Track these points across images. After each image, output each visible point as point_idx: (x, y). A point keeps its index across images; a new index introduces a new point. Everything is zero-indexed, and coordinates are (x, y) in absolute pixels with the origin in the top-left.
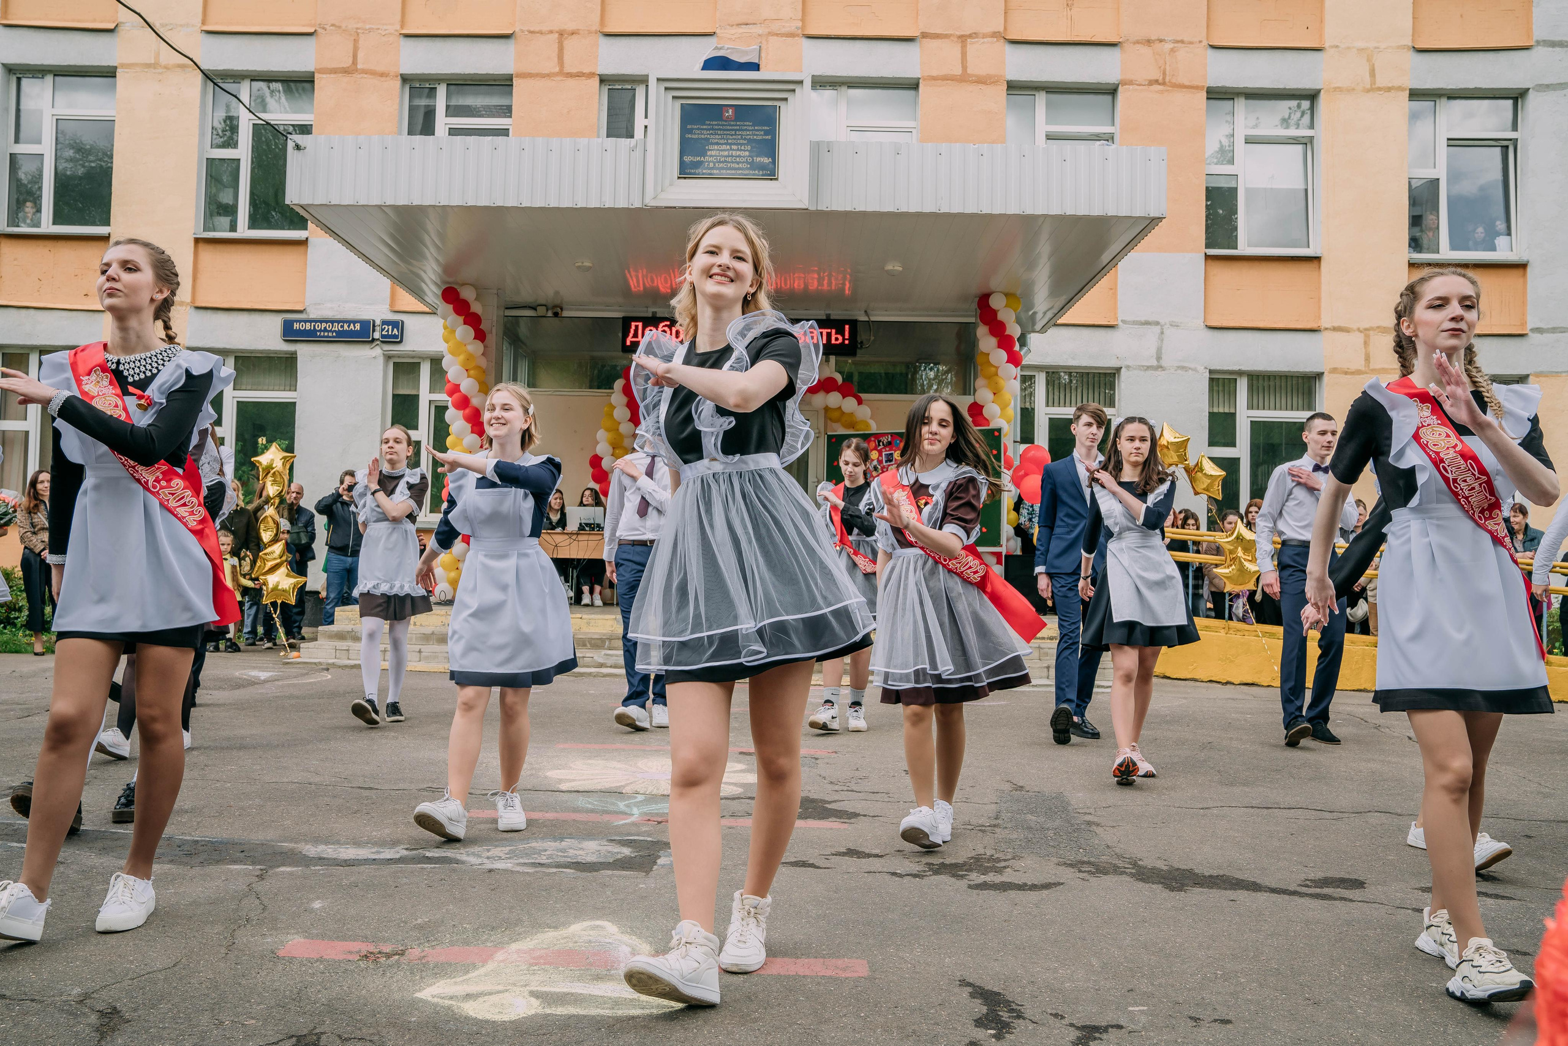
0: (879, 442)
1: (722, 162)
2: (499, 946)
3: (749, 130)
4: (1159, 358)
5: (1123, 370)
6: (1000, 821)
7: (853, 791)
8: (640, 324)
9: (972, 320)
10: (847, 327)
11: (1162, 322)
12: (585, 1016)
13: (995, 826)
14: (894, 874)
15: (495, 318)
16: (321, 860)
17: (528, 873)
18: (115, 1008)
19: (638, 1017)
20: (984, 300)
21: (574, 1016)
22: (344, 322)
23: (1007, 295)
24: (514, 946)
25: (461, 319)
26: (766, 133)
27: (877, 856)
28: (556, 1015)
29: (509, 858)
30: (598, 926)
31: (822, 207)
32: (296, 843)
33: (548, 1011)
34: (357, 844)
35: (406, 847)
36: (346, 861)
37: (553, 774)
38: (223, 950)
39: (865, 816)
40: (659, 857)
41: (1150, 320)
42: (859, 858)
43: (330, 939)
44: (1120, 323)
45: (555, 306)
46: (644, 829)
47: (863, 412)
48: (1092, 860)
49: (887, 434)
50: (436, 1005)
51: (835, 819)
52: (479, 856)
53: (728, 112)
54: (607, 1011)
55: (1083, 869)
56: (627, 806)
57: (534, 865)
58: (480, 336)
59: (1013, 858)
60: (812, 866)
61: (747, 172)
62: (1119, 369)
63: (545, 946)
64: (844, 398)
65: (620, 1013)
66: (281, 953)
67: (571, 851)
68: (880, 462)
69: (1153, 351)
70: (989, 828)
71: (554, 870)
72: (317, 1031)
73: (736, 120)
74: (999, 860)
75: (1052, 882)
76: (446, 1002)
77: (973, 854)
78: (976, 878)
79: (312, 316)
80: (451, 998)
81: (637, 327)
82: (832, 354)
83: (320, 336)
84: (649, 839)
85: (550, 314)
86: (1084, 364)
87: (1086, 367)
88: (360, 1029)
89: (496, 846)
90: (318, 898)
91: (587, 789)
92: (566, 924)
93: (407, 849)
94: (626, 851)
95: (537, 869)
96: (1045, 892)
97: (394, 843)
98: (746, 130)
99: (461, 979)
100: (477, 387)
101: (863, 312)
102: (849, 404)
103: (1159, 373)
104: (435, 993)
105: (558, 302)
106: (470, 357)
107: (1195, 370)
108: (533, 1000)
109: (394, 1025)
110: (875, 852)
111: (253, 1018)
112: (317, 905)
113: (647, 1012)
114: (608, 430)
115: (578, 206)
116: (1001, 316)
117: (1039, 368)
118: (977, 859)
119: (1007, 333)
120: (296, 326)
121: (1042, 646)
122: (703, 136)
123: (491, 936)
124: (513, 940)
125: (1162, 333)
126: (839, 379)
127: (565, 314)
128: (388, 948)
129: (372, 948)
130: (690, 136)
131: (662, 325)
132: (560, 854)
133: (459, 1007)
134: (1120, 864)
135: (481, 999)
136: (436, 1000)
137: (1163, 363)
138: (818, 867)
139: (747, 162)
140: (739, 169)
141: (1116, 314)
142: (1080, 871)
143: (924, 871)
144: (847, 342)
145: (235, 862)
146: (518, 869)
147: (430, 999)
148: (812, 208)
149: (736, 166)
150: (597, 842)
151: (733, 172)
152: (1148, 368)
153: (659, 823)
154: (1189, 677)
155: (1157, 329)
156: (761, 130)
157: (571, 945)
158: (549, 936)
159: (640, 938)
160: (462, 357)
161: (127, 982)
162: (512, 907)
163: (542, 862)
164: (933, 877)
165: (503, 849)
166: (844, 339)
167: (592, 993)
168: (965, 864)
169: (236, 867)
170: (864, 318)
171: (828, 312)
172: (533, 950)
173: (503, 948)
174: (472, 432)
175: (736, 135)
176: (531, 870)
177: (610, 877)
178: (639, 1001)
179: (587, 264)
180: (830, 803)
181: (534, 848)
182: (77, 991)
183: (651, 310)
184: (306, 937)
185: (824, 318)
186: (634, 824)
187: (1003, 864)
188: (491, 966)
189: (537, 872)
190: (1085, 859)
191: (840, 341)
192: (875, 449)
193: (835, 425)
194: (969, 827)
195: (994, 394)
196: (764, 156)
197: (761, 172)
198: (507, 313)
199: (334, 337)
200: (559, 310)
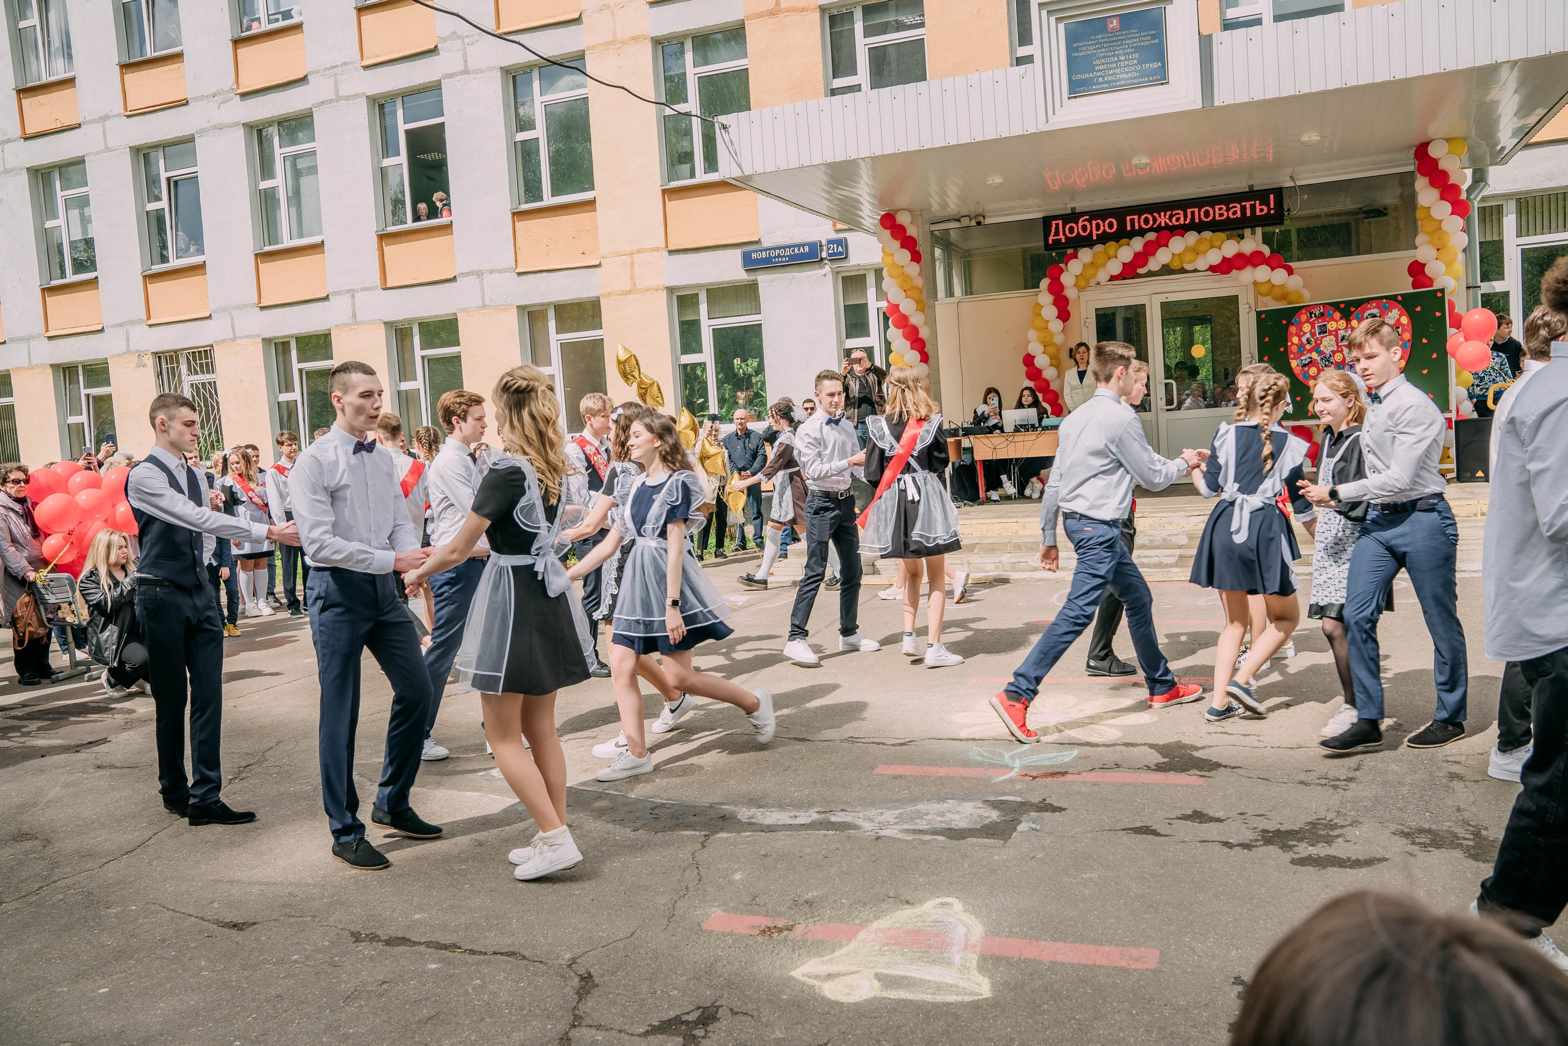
0: (1311, 314)
1: (1112, 75)
2: (862, 926)
3: (1136, 38)
6: (1358, 773)
7: (1225, 733)
8: (1060, 222)
9: (1411, 168)
10: (1272, 196)
12: (911, 1001)
13: (1350, 780)
14: (1226, 844)
15: (927, 236)
16: (751, 826)
17: (904, 841)
18: (589, 973)
19: (952, 1004)
20: (1421, 151)
21: (903, 1000)
22: (795, 245)
23: (1447, 140)
24: (876, 925)
25: (898, 243)
26: (1153, 37)
27: (1219, 820)
28: (889, 999)
29: (896, 824)
30: (947, 904)
31: (1217, 104)
32: (736, 805)
33: (884, 994)
34: (781, 806)
35: (818, 810)
36: (768, 826)
37: (959, 718)
38: (666, 922)
39: (1225, 767)
40: (1021, 822)
42: (1201, 822)
43: (741, 913)
45: (976, 216)
46: (1018, 786)
47: (1294, 282)
48: (1434, 827)
49: (1320, 305)
50: (804, 984)
51: (1195, 771)
52: (872, 820)
53: (1112, 23)
54: (929, 996)
55: (1417, 840)
56: (1012, 758)
57: (914, 832)
58: (916, 256)
59: (1351, 825)
60: (1155, 833)
61: (1136, 81)
63: (900, 926)
64: (1273, 270)
65: (940, 998)
66: (705, 926)
67: (949, 815)
68: (1313, 334)
70: (1343, 783)
71: (928, 837)
72: (717, 1004)
73: (1120, 30)
74: (1334, 827)
75: (1378, 856)
76: (812, 981)
77: (1315, 817)
78: (1304, 849)
79: (766, 244)
80: (816, 977)
81: (1057, 225)
82: (1258, 226)
83: (775, 263)
84: (1019, 799)
85: (973, 223)
86: (1565, 183)
88: (746, 1004)
89: (889, 809)
90: (740, 869)
91: (982, 738)
92: (921, 901)
93: (818, 812)
94: (994, 815)
95: (917, 836)
96: (1364, 870)
97: (811, 805)
98: (1132, 38)
99: (828, 958)
100: (914, 305)
101: (1288, 178)
102: (1279, 276)
104: (805, 972)
105: (980, 211)
106: (907, 279)
108: (876, 982)
109: (771, 1002)
110: (1217, 815)
111: (676, 989)
112: (738, 876)
113: (960, 998)
114: (1038, 329)
115: (978, 140)
116: (1442, 165)
117: (1507, 196)
118: (1314, 825)
119: (1452, 182)
120: (754, 256)
122: (1089, 52)
123: (860, 911)
124: (876, 918)
126: (1266, 250)
127: (988, 221)
128: (781, 925)
129: (770, 924)
130: (1076, 54)
131: (1081, 220)
132: (939, 819)
133: (820, 987)
134: (1460, 831)
135: (837, 980)
136: (804, 979)
138: (1158, 835)
139: (1136, 71)
140: (1129, 79)
142: (1413, 843)
143: (1257, 840)
144: (1272, 212)
145: (688, 827)
146: (900, 836)
147: (800, 978)
148: (1208, 105)
149: (1126, 76)
150: (973, 803)
151: (1123, 83)
153: (1034, 778)
156: (1147, 36)
157: (920, 924)
158: (905, 915)
159: (977, 917)
160: (900, 279)
161: (598, 951)
162: (884, 882)
163: (922, 827)
164: (1264, 849)
165: (894, 812)
166: (1269, 209)
167: (923, 977)
168: (1297, 832)
169: (687, 833)
170: (1292, 184)
171: (1250, 183)
172: (889, 929)
173: (866, 926)
174: (912, 348)
175: (1122, 44)
176: (909, 837)
177: (972, 845)
178: (957, 987)
179: (998, 180)
180: (1197, 749)
181: (918, 811)
182: (568, 956)
183: (1070, 205)
184: (725, 911)
185: (1248, 189)
186: (1011, 781)
187: (1337, 832)
188: (853, 945)
189: (914, 840)
190: (1427, 826)
191: (1265, 211)
192: (1307, 321)
193: (1266, 300)
194: (1324, 781)
195: (1438, 250)
196: (1152, 62)
197: (1151, 79)
198: (934, 228)
199: (787, 261)
200: (981, 218)
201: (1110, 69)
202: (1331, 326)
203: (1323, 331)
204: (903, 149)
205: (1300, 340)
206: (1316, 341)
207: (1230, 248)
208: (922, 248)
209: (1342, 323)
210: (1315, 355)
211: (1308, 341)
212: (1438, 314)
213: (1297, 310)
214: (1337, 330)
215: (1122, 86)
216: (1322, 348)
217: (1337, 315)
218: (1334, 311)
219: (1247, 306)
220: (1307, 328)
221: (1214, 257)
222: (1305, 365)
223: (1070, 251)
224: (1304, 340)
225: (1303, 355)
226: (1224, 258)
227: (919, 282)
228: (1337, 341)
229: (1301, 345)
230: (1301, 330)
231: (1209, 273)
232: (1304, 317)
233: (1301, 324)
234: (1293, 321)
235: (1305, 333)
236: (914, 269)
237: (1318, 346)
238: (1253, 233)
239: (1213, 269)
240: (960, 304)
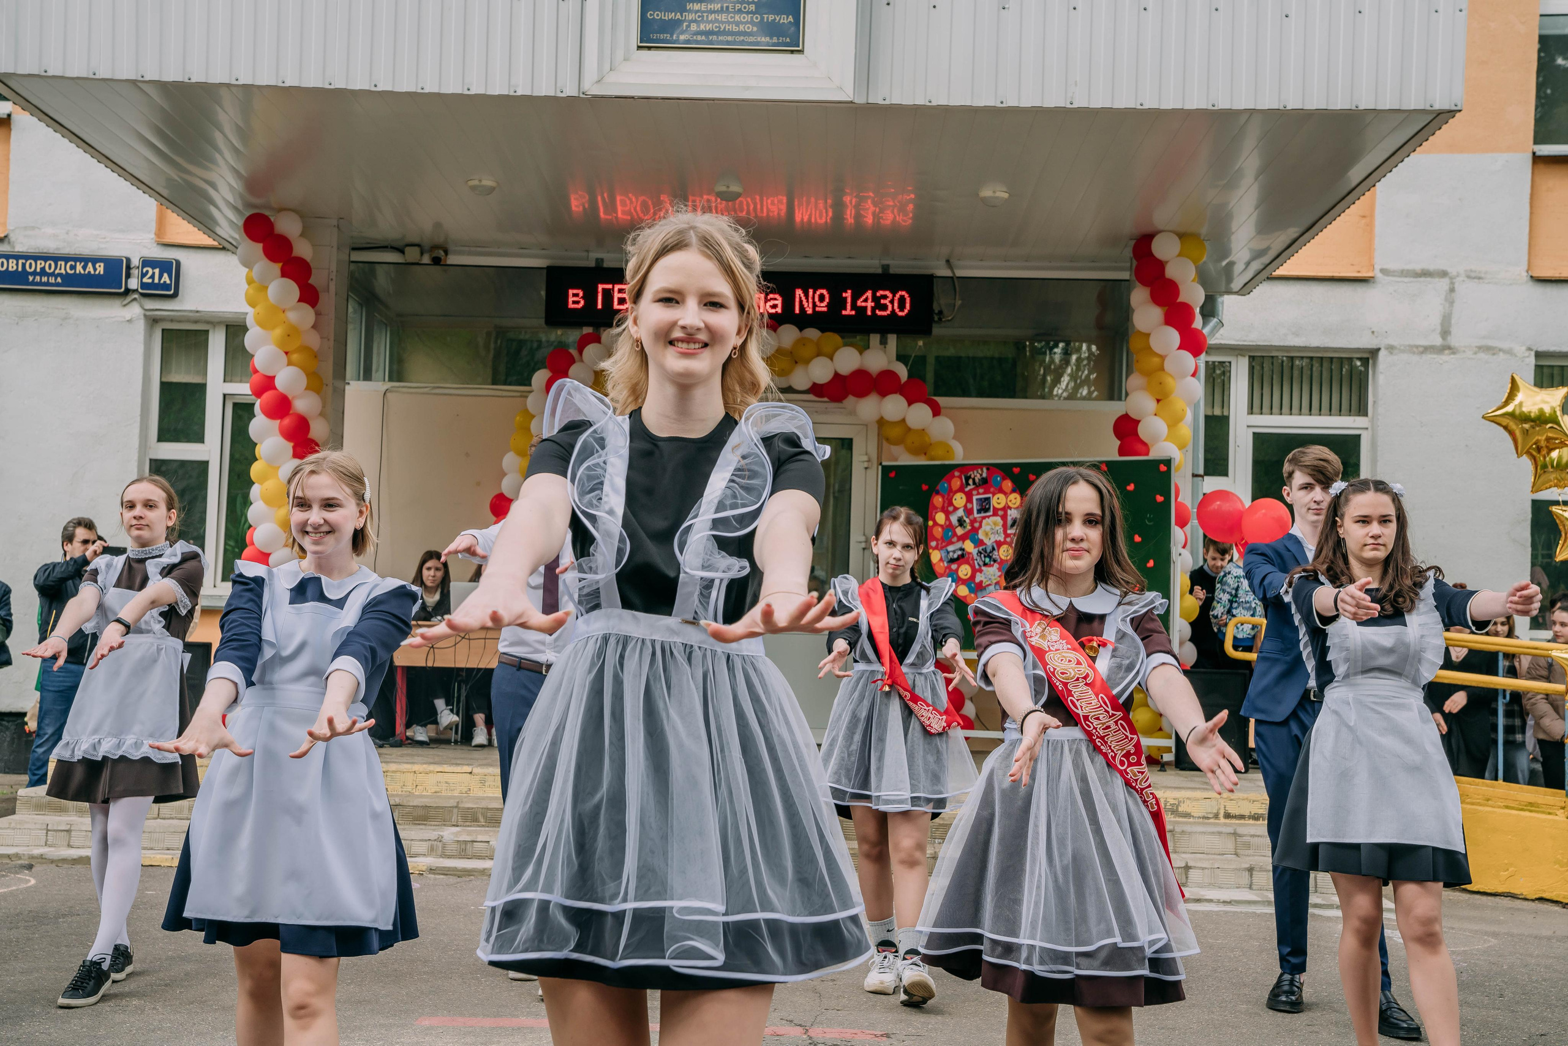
0: (967, 479)
1: (711, 22)
4: (1445, 333)
5: (1382, 354)
9: (1125, 275)
11: (1453, 271)
15: (334, 267)
20: (1143, 243)
22: (77, 259)
23: (1181, 236)
25: (277, 268)
31: (876, 98)
41: (1431, 267)
44: (1379, 275)
45: (435, 247)
47: (942, 428)
49: (980, 466)
58: (309, 296)
61: (752, 39)
62: (1375, 352)
64: (910, 404)
68: (969, 512)
69: (1435, 321)
79: (20, 248)
82: (892, 332)
83: (33, 283)
85: (426, 259)
86: (1315, 343)
87: (1317, 349)
100: (303, 381)
101: (943, 262)
102: (919, 415)
103: (1446, 357)
105: (440, 240)
106: (292, 332)
107: (1509, 352)
114: (521, 453)
115: (472, 92)
116: (1171, 271)
117: (1237, 350)
119: (1181, 299)
121: (1240, 830)
125: (1452, 290)
126: (902, 372)
127: (452, 259)
137: (1453, 341)
139: (752, 23)
140: (740, 33)
141: (1371, 258)
148: (860, 100)
149: (735, 29)
151: (730, 38)
152: (1427, 349)
154: (1500, 890)
155: (1443, 284)
160: (278, 332)
170: (946, 272)
171: (886, 262)
179: (488, 182)
183: (595, 255)
185: (880, 271)
192: (961, 489)
193: (896, 450)
195: (1158, 401)
196: (779, 13)
197: (775, 40)
198: (357, 256)
199: (57, 285)
200: (442, 253)
201: (712, 12)
202: (998, 501)
203: (985, 506)
204: (339, 84)
205: (947, 518)
206: (973, 522)
207: (847, 360)
209: (1015, 499)
210: (969, 546)
211: (961, 522)
212: (1160, 499)
213: (945, 471)
214: (1006, 509)
215: (728, 43)
216: (981, 535)
217: (1008, 485)
218: (1004, 479)
219: (865, 458)
220: (959, 500)
221: (820, 371)
222: (952, 561)
223: (588, 330)
224: (954, 519)
225: (951, 543)
226: (837, 375)
227: (313, 340)
228: (1005, 526)
229: (949, 526)
230: (951, 504)
231: (811, 397)
232: (956, 483)
233: (952, 492)
234: (939, 487)
235: (956, 509)
236: (303, 316)
237: (975, 530)
238: (884, 342)
239: (817, 390)
240: (388, 394)
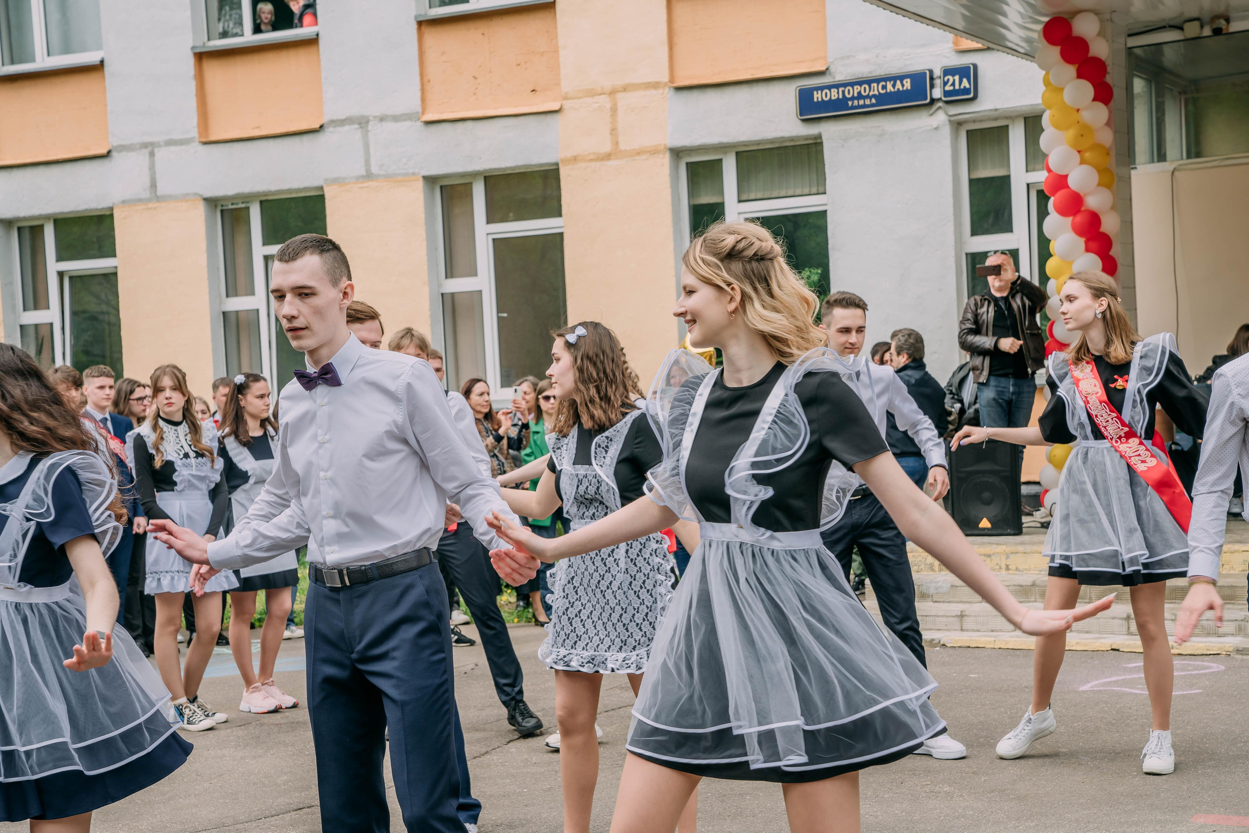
22: (887, 78)
25: (1073, 69)
45: (1215, 17)
58: (1103, 94)
83: (853, 108)
85: (1207, 31)
100: (1095, 177)
105: (1221, 9)
127: (1235, 27)
160: (1072, 132)
174: (1088, 250)
198: (1133, 42)
199: (873, 105)
200: (1223, 22)
208: (1114, 77)
227: (1106, 137)
236: (1097, 115)
240: (1176, 173)
